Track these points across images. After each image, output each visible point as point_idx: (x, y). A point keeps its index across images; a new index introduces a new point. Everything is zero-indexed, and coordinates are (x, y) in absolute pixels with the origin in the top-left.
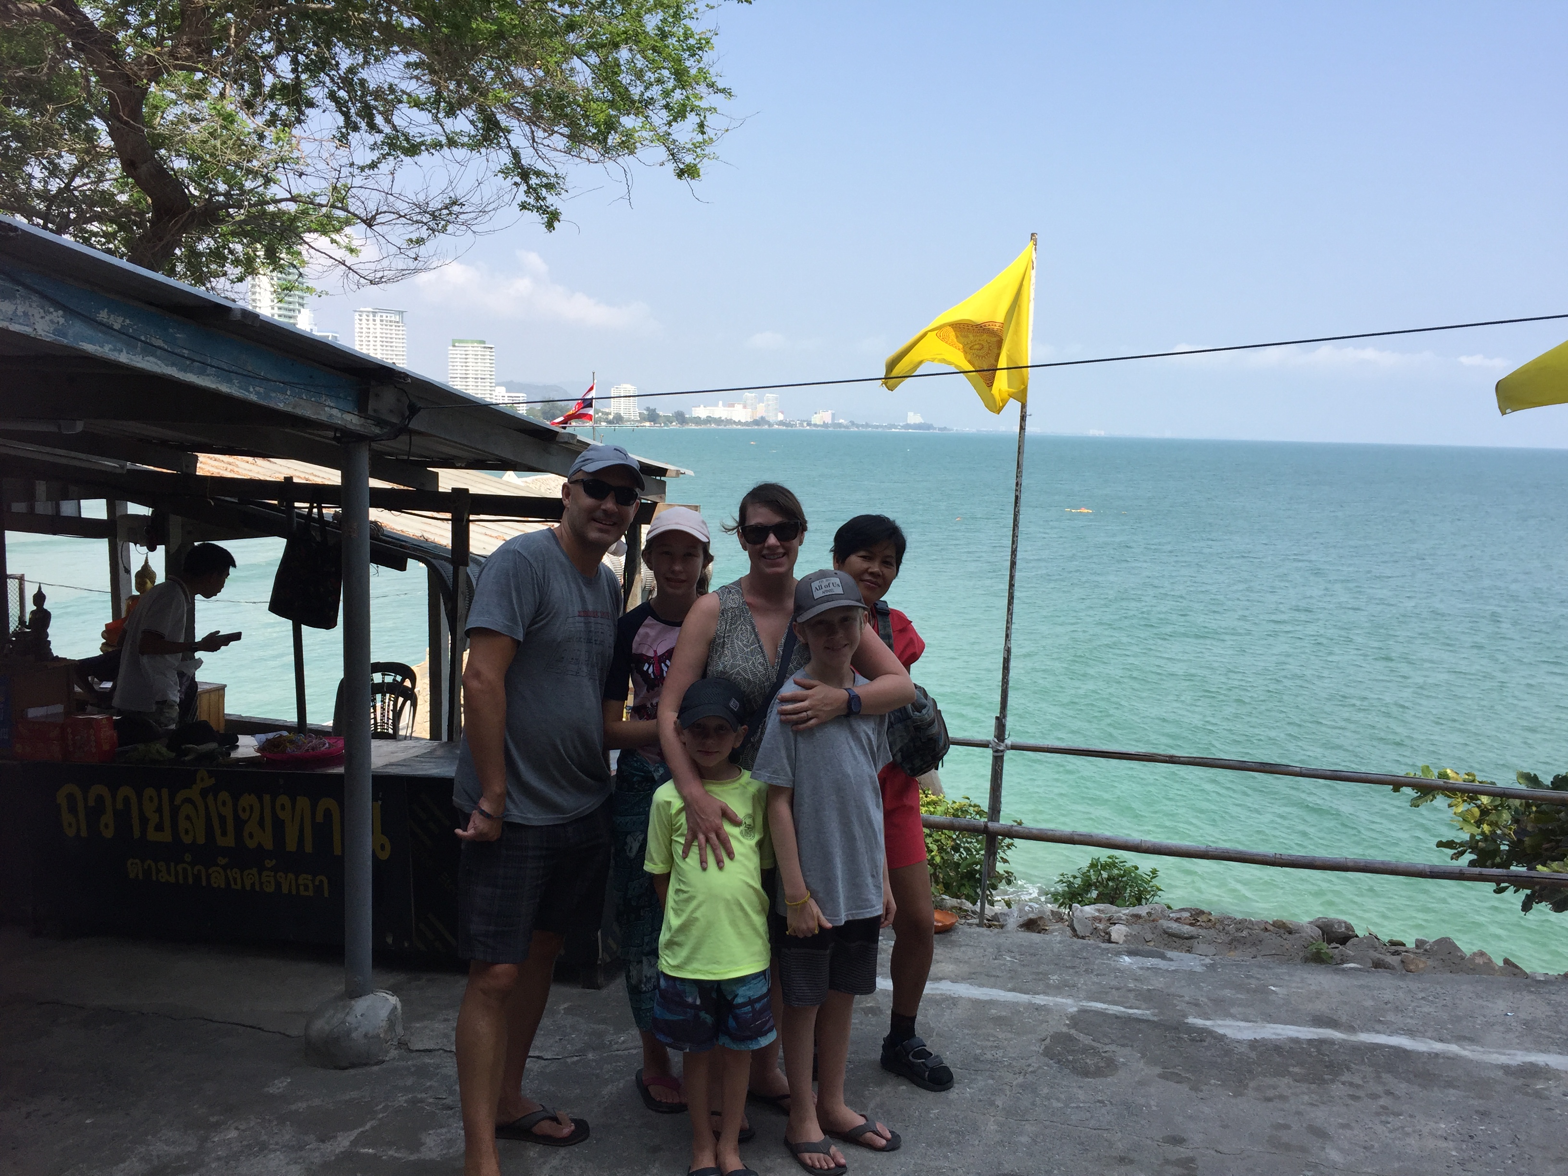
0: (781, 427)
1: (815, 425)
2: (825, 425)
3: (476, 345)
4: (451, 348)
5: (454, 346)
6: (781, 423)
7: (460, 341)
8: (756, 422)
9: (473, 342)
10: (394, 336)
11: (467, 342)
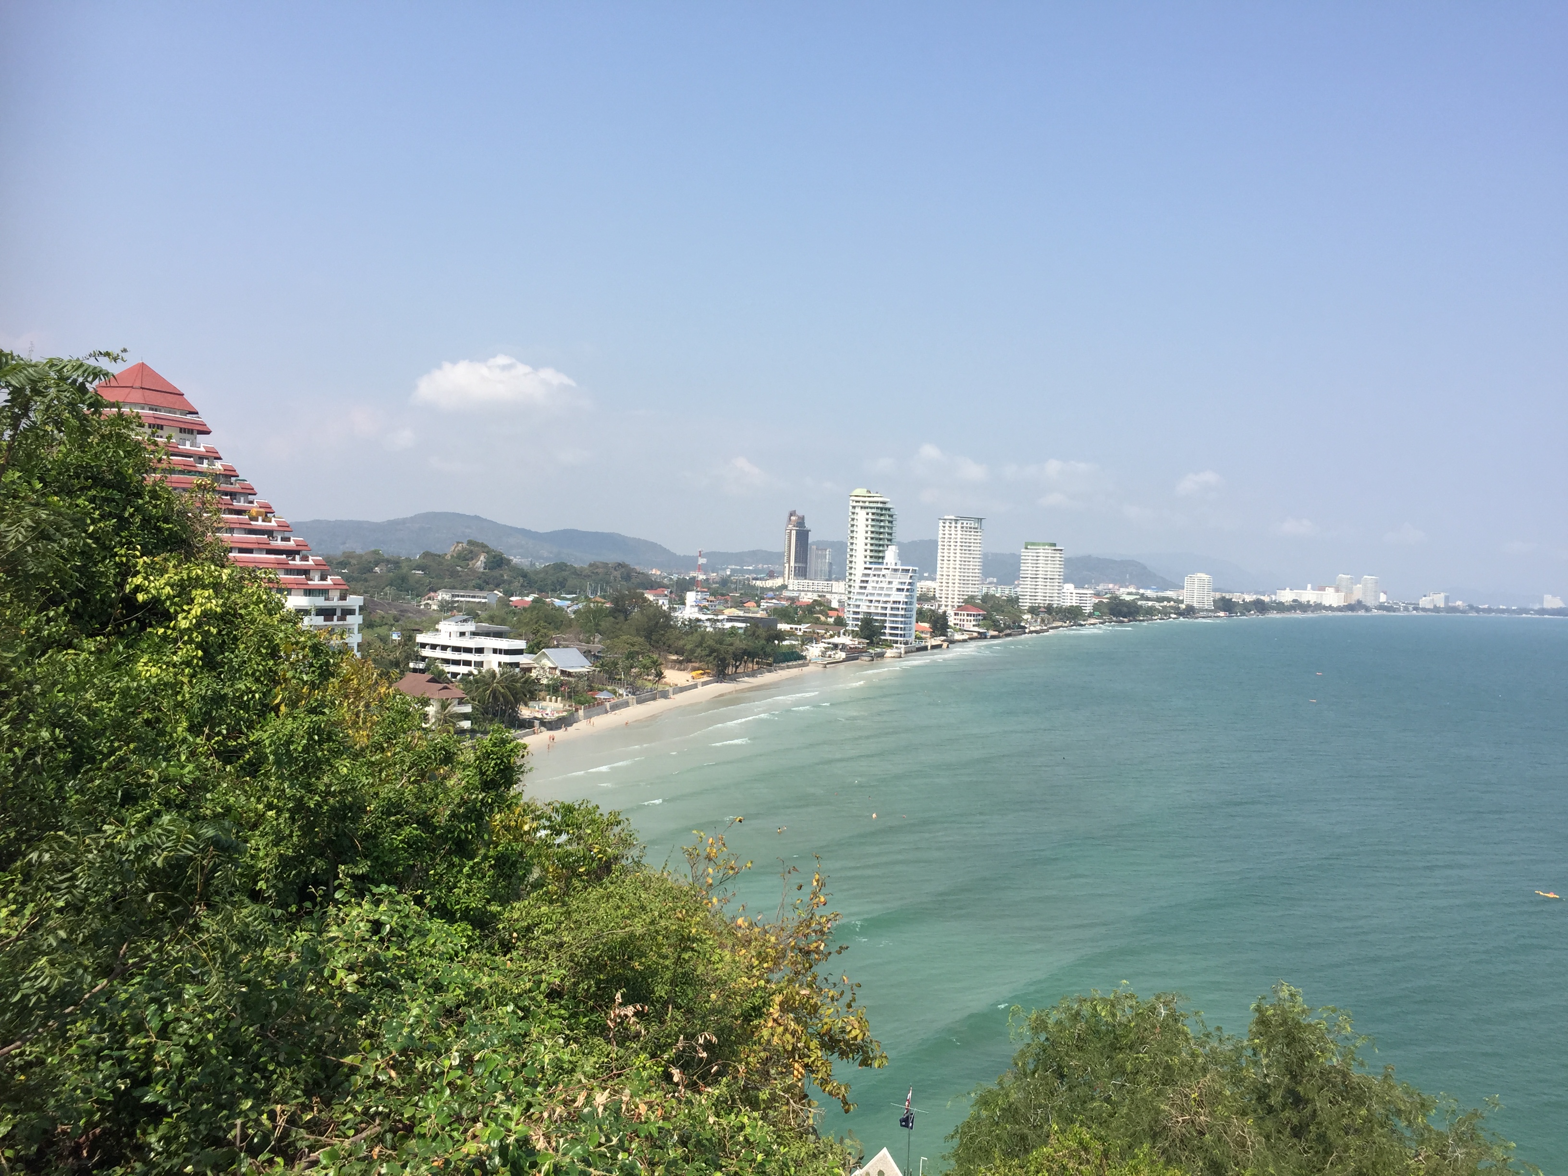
0: (1381, 612)
1: (1424, 610)
2: (1436, 609)
3: (1047, 547)
4: (1023, 550)
5: (1026, 548)
6: (1381, 607)
7: (1033, 544)
8: (1350, 608)
9: (1044, 545)
10: (972, 541)
11: (1038, 544)
